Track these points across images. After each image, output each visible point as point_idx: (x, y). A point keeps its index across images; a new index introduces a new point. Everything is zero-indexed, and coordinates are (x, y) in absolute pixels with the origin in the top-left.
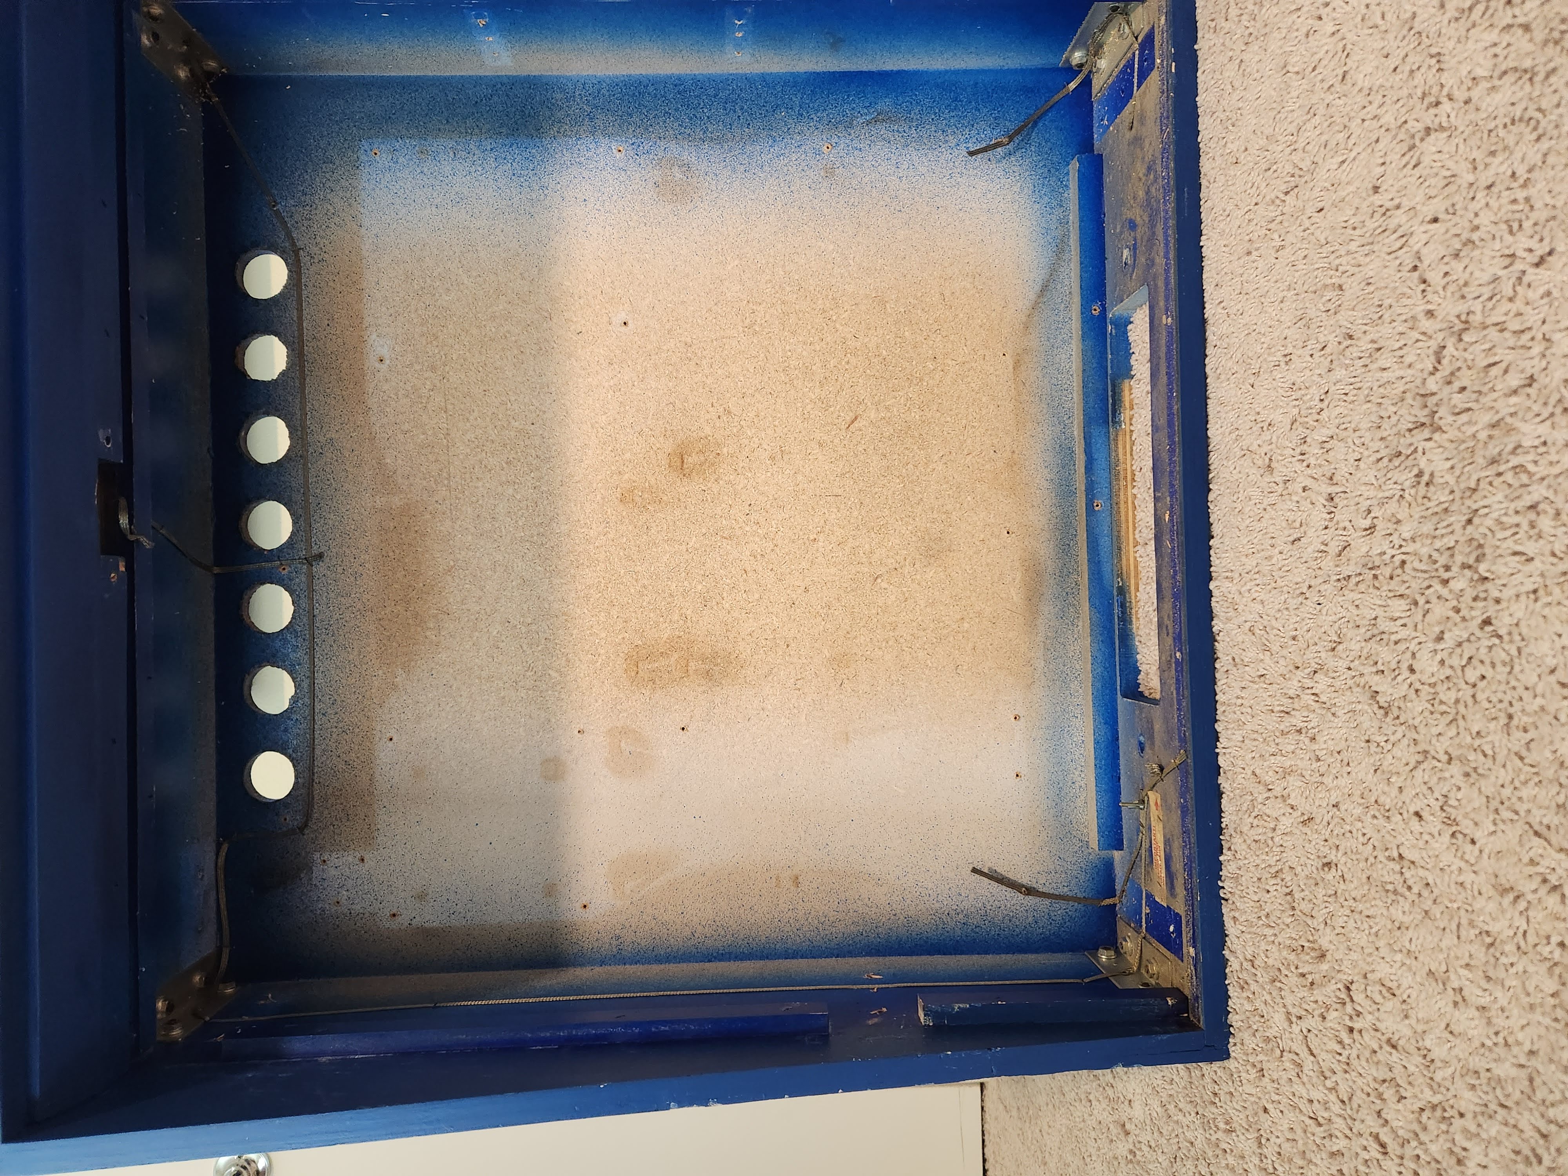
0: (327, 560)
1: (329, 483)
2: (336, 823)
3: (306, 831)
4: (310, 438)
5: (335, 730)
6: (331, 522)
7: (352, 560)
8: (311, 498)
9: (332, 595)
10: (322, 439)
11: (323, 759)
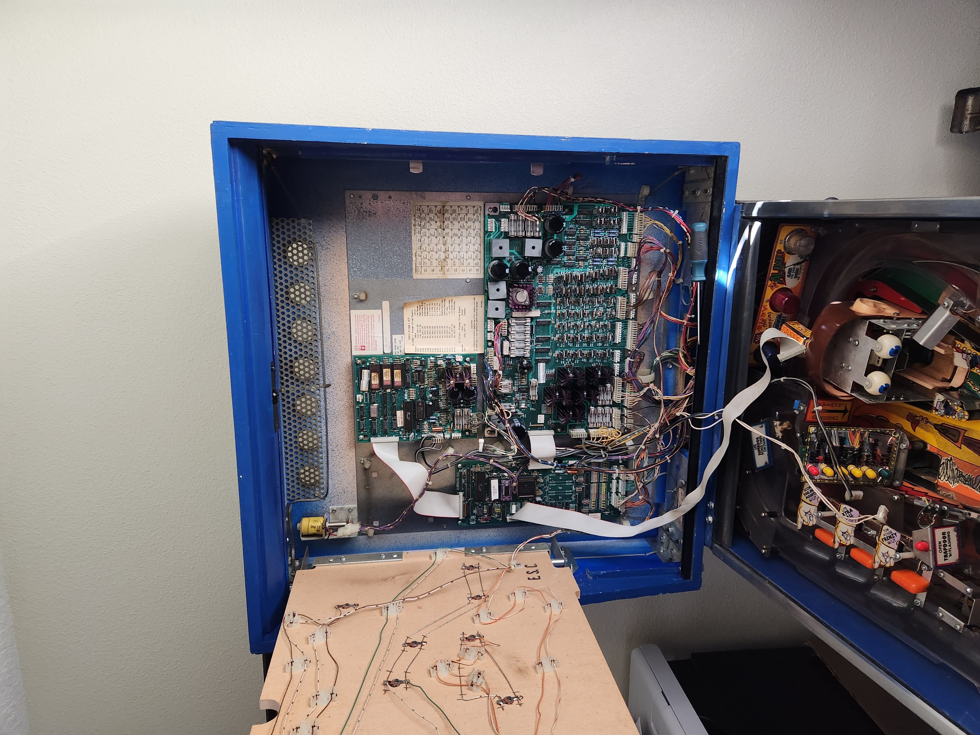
0: (332, 385)
1: (333, 351)
2: (339, 494)
3: (326, 498)
4: (324, 331)
5: (337, 457)
6: (334, 368)
7: (344, 385)
8: (325, 358)
9: (335, 400)
10: (329, 331)
11: (333, 468)
